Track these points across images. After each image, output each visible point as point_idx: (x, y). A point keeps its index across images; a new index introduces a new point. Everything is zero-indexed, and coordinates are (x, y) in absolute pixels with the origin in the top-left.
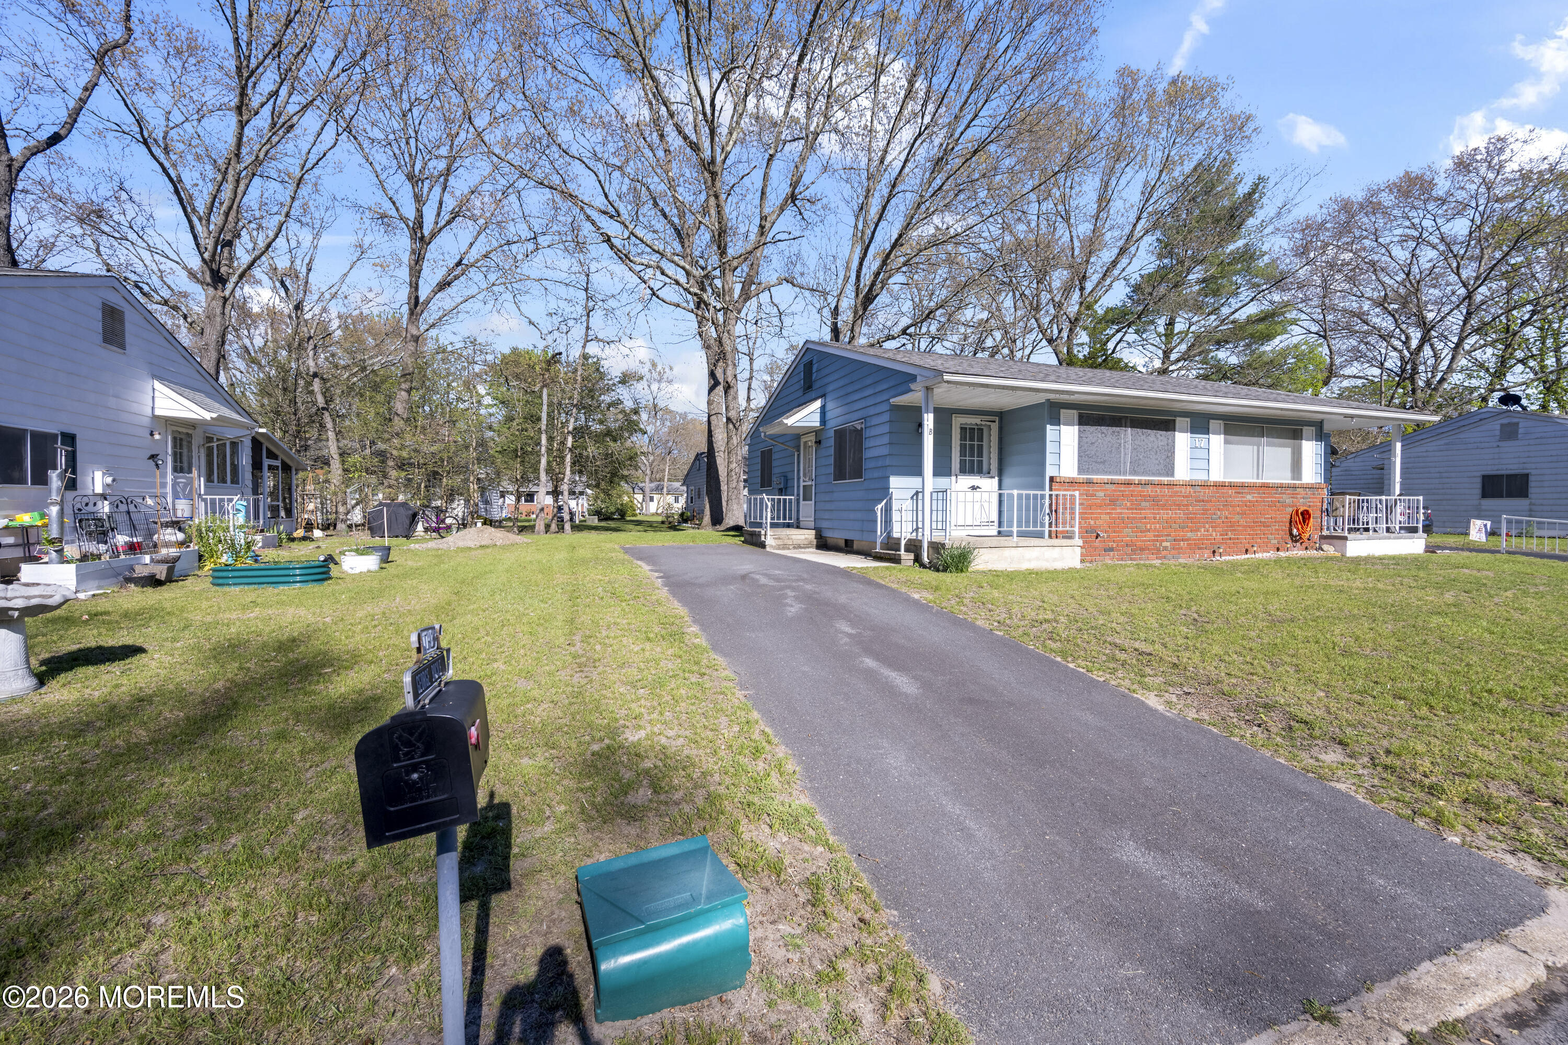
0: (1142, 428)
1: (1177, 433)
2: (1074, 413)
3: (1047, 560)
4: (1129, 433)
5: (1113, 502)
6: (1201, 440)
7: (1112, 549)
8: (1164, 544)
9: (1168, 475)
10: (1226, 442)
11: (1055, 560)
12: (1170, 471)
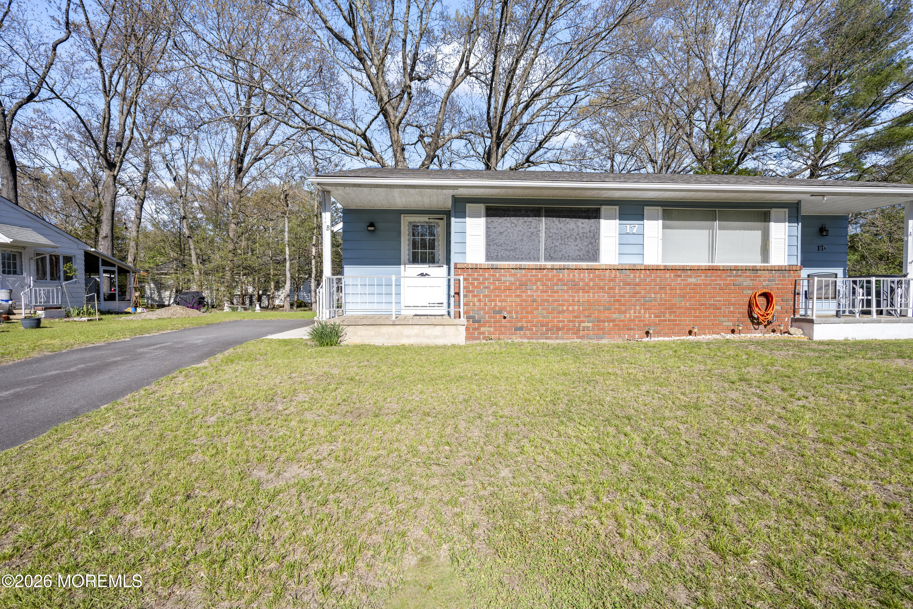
0: (559, 217)
1: (602, 221)
2: (482, 207)
3: (428, 337)
4: (543, 223)
5: (523, 285)
6: (632, 226)
7: (521, 329)
8: (586, 324)
9: (590, 260)
10: (665, 227)
11: (436, 337)
12: (594, 255)
